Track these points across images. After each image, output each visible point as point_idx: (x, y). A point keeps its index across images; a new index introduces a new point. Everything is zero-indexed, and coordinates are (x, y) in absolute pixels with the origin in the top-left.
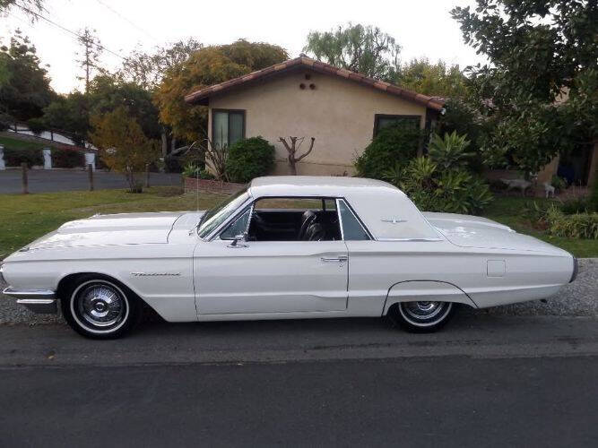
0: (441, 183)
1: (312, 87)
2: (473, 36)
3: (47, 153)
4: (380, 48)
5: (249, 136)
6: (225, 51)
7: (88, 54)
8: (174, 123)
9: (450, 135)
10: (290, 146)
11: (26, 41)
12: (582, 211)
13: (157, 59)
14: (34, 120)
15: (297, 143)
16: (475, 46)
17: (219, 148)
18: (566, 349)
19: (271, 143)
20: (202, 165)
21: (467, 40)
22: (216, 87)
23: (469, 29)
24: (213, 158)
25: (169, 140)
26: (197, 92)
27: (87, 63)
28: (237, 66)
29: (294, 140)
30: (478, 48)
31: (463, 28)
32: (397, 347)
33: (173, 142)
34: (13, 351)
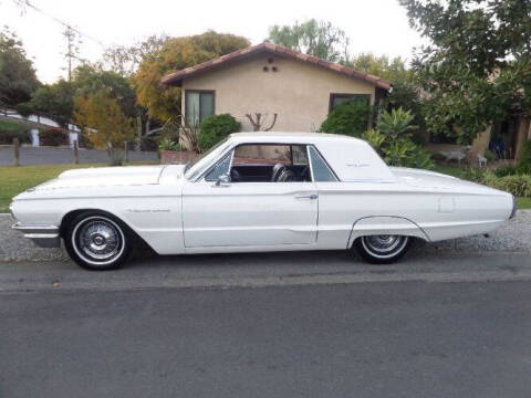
0: (389, 152)
1: (274, 69)
2: (417, 21)
3: (35, 133)
4: (331, 40)
5: (218, 113)
6: (196, 40)
7: (70, 46)
8: (149, 104)
9: (396, 110)
10: (255, 122)
11: (14, 35)
12: (513, 173)
13: (133, 50)
14: (22, 104)
15: (262, 118)
16: (419, 30)
17: (192, 124)
18: (508, 275)
19: (238, 119)
20: (176, 140)
21: (412, 24)
22: (188, 70)
23: (414, 15)
24: (186, 133)
25: (144, 123)
26: (171, 75)
27: (69, 55)
28: (206, 53)
29: (259, 116)
30: (422, 32)
31: (409, 14)
32: (361, 275)
33: (148, 124)
34: (21, 280)
